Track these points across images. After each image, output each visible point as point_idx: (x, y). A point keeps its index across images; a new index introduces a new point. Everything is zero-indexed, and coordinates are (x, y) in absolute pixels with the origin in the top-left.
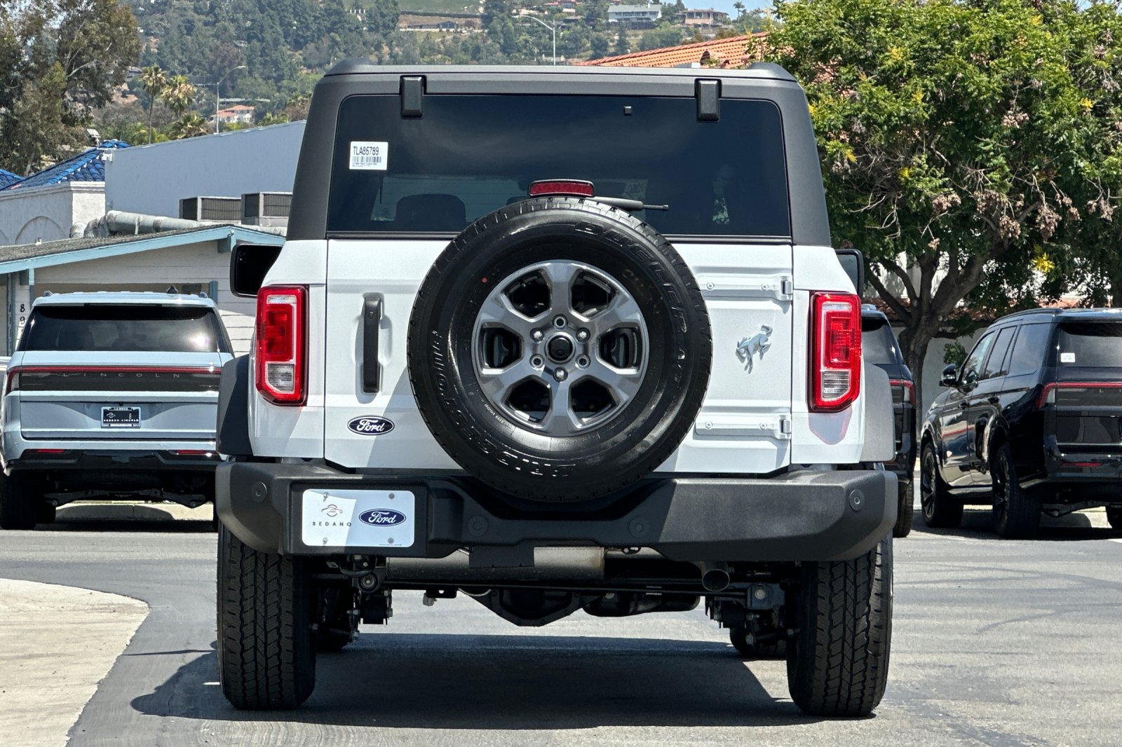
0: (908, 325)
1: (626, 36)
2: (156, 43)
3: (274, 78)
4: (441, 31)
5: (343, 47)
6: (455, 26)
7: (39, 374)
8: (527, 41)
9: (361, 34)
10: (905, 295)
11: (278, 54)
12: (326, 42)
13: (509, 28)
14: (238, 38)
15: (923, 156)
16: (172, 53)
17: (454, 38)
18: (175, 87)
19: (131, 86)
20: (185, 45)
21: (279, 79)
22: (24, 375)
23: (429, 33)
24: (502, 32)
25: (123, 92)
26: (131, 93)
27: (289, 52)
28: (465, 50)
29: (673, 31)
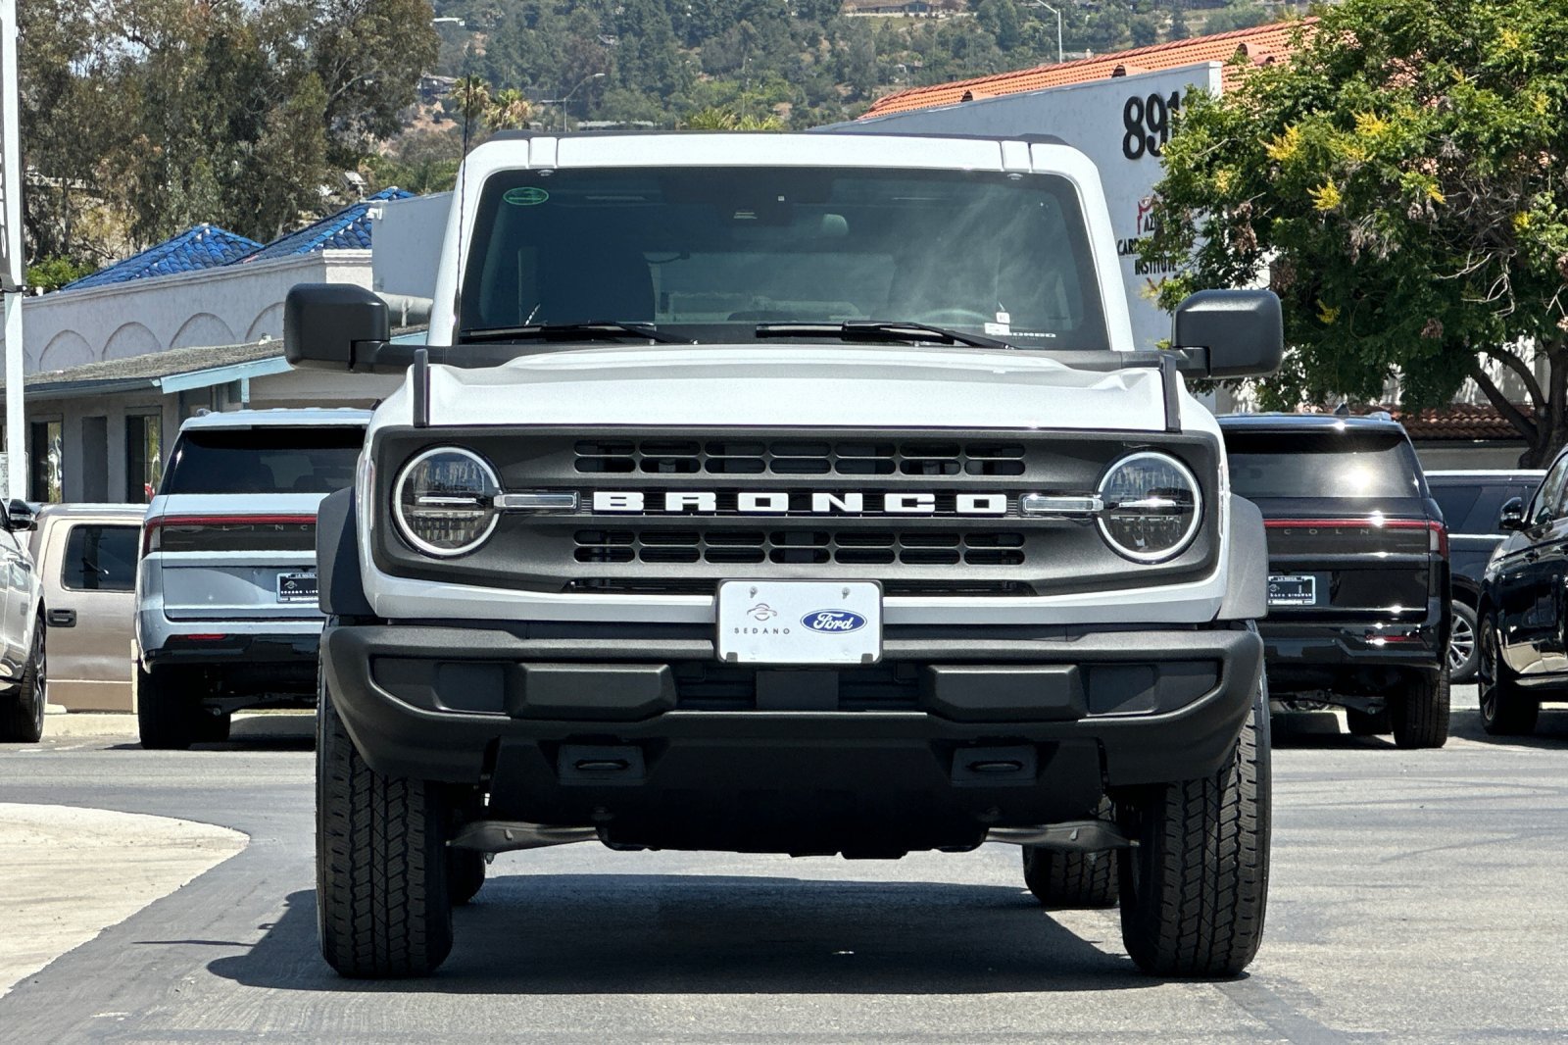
0: (1532, 444)
1: (1184, 19)
2: (483, 41)
3: (659, 90)
4: (907, 16)
5: (761, 42)
6: (929, 9)
7: (193, 528)
8: (1036, 30)
9: (787, 22)
10: (1528, 398)
11: (665, 54)
12: (734, 36)
13: (1009, 10)
14: (606, 32)
15: (1548, 194)
16: (508, 56)
17: (927, 25)
18: (505, 105)
19: (446, 105)
20: (526, 43)
21: (667, 90)
22: (168, 529)
23: (888, 19)
24: (998, 16)
25: (435, 116)
26: (447, 115)
27: (681, 51)
28: (944, 44)
29: (1255, 10)
